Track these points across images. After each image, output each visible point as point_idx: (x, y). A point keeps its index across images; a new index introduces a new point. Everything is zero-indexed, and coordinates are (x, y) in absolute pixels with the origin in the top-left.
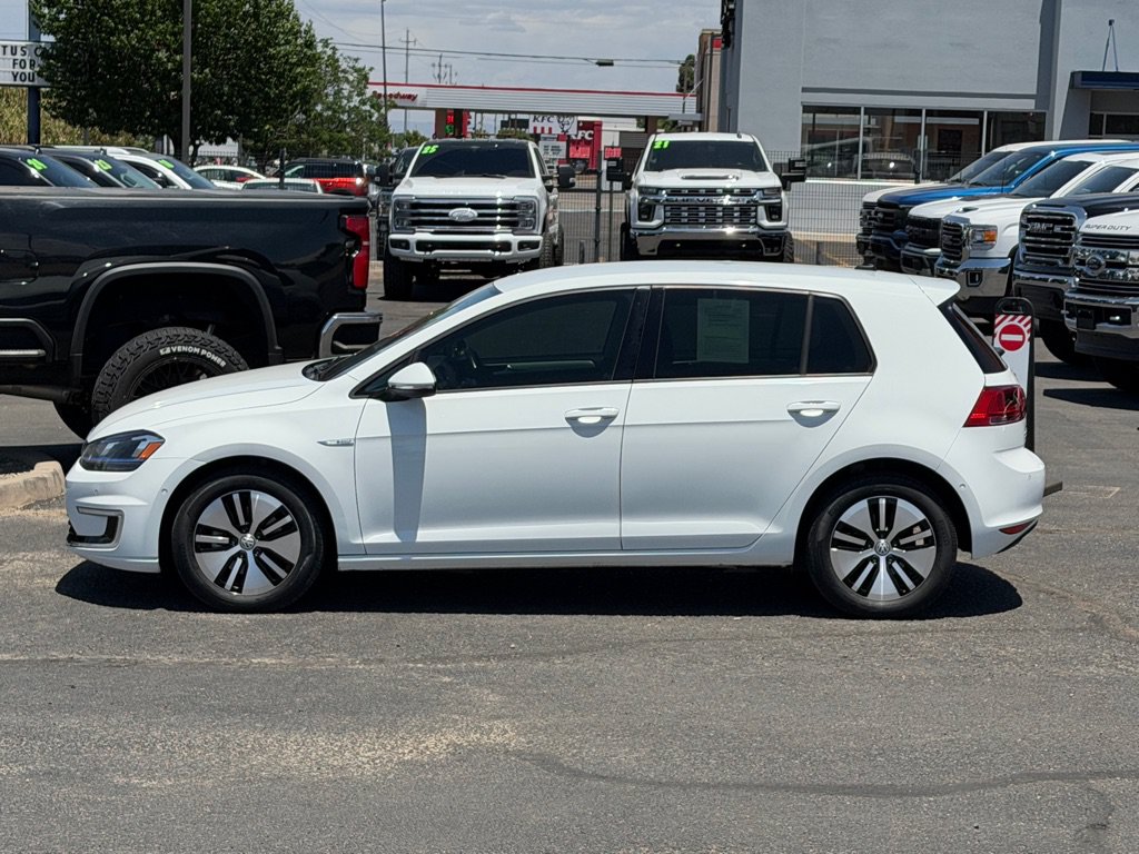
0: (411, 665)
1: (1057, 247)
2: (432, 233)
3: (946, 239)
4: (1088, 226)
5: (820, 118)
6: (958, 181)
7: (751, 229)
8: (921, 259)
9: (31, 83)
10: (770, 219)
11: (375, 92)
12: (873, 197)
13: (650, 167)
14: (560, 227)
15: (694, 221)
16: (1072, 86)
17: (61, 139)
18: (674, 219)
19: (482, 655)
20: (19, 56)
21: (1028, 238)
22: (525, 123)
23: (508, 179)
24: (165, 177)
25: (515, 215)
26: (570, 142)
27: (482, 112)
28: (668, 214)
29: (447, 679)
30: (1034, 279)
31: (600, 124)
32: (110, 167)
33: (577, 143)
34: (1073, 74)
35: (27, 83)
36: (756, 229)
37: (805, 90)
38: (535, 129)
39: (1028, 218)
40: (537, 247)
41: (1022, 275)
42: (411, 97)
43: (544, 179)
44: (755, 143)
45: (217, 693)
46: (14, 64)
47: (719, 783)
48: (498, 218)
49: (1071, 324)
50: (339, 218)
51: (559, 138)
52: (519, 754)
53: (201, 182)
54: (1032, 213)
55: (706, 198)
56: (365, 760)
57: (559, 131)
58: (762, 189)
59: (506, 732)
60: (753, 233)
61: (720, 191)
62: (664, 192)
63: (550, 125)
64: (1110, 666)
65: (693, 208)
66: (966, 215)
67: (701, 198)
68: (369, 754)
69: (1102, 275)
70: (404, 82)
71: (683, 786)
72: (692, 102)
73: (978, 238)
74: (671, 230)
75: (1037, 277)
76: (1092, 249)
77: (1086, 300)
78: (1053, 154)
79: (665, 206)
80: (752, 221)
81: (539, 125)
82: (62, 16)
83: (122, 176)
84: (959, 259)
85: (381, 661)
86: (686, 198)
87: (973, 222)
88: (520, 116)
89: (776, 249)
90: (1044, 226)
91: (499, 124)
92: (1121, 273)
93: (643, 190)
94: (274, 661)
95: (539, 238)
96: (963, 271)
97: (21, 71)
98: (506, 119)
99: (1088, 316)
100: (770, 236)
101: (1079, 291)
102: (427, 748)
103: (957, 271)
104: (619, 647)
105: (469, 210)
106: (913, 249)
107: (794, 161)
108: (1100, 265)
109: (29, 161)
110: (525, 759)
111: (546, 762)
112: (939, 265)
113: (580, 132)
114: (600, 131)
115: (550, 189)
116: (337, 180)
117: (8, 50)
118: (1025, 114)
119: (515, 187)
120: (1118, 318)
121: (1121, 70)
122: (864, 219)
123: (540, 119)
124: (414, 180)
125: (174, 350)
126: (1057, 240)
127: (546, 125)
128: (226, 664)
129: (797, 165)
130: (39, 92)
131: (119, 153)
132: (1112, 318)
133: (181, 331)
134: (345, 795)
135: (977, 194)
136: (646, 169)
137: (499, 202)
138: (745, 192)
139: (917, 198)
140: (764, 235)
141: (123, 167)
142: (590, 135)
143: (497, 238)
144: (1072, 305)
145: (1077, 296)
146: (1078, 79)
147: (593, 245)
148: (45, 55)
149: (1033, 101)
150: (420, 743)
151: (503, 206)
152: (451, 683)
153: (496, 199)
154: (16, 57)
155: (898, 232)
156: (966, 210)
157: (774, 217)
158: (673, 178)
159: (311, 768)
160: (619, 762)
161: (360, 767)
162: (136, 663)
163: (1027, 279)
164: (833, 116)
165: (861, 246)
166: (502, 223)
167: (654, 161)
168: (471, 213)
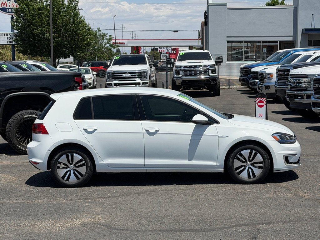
0: (79, 201)
1: (286, 78)
2: (118, 81)
3: (259, 77)
4: (292, 72)
5: (234, 45)
6: (267, 61)
7: (207, 76)
8: (254, 83)
9: (12, 44)
10: (212, 73)
11: (113, 42)
12: (242, 66)
13: (179, 60)
14: (156, 78)
15: (191, 75)
16: (302, 33)
17: (23, 59)
18: (186, 74)
19: (100, 197)
20: (9, 36)
21: (278, 76)
22: (157, 49)
23: (139, 65)
24: (44, 68)
25: (141, 75)
26: (170, 54)
27: (145, 46)
28: (184, 73)
29: (88, 204)
30: (280, 87)
31: (178, 49)
32: (27, 66)
33: (172, 54)
34: (303, 29)
35: (11, 44)
36: (209, 76)
37: (227, 37)
38: (160, 51)
39: (278, 70)
40: (148, 84)
41: (277, 86)
42: (124, 43)
43: (150, 65)
44: (208, 52)
45: (22, 210)
46: (7, 39)
47: (154, 230)
48: (137, 76)
49: (288, 99)
50: (73, 78)
51: (167, 53)
52: (100, 224)
53: (54, 69)
54: (279, 69)
55: (194, 68)
56: (57, 227)
57: (166, 51)
58: (210, 65)
59: (99, 218)
60: (208, 77)
61: (198, 66)
62: (182, 67)
63: (164, 49)
64: (273, 194)
65: (191, 71)
66: (265, 70)
67: (193, 68)
68: (59, 226)
69: (296, 85)
70: (122, 39)
71: (143, 231)
72: (200, 41)
73: (268, 76)
74: (185, 77)
75: (281, 87)
76: (293, 78)
77: (292, 93)
78: (292, 52)
79: (183, 71)
80: (207, 74)
81: (161, 50)
82: (20, 25)
83: (31, 69)
84: (263, 82)
85: (71, 200)
86: (188, 68)
87: (266, 72)
88: (156, 47)
89: (215, 81)
90: (282, 73)
91: (150, 50)
92: (301, 85)
93: (177, 67)
94: (41, 201)
95: (148, 81)
96: (264, 86)
97: (9, 40)
98: (152, 48)
99: (292, 97)
100: (213, 78)
101: (290, 90)
102: (76, 223)
103: (263, 86)
104: (138, 194)
105: (128, 74)
106: (252, 80)
107: (219, 57)
108: (295, 83)
109: (3, 65)
110: (102, 225)
111: (108, 226)
112: (258, 84)
113: (172, 51)
114: (178, 50)
115: (151, 67)
116: (100, 67)
117: (6, 35)
118: (290, 41)
119: (141, 67)
120: (300, 97)
121: (316, 28)
122: (241, 72)
123: (161, 48)
124: (113, 66)
125: (28, 116)
126: (286, 76)
127: (163, 49)
128: (28, 202)
129: (220, 58)
130: (14, 46)
131: (30, 62)
132: (298, 98)
133: (30, 111)
134: (48, 237)
135: (270, 64)
136: (178, 61)
137: (137, 71)
138: (205, 66)
139: (254, 66)
140: (211, 78)
141: (31, 66)
142: (175, 52)
143: (137, 81)
144: (288, 94)
145: (290, 92)
146: (304, 30)
147: (166, 83)
148: (16, 36)
149: (292, 38)
150: (74, 222)
151: (138, 73)
152: (88, 205)
153: (136, 71)
154: (8, 37)
155: (249, 76)
156: (265, 69)
157: (213, 73)
158: (185, 63)
159: (41, 230)
160: (128, 225)
161: (55, 229)
162: (3, 203)
163: (279, 87)
164: (240, 44)
165: (240, 80)
166: (138, 77)
167: (180, 58)
168: (129, 75)
